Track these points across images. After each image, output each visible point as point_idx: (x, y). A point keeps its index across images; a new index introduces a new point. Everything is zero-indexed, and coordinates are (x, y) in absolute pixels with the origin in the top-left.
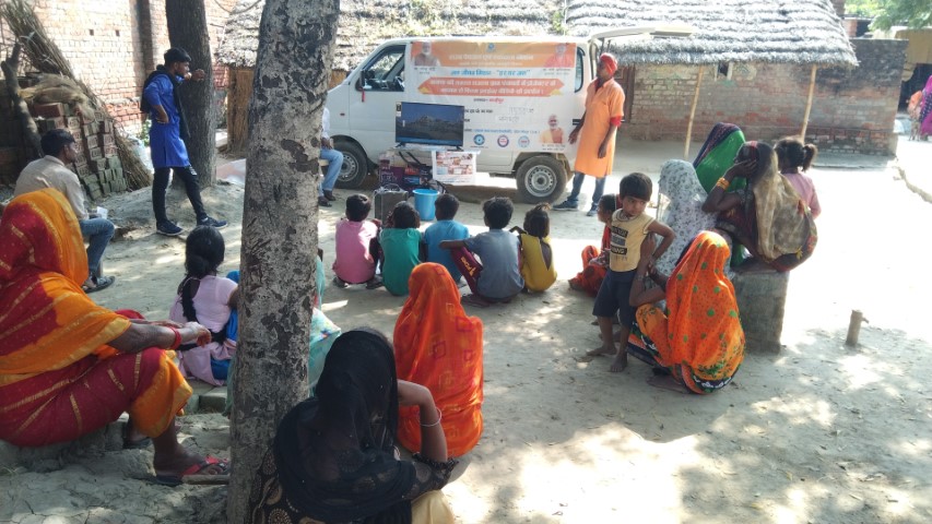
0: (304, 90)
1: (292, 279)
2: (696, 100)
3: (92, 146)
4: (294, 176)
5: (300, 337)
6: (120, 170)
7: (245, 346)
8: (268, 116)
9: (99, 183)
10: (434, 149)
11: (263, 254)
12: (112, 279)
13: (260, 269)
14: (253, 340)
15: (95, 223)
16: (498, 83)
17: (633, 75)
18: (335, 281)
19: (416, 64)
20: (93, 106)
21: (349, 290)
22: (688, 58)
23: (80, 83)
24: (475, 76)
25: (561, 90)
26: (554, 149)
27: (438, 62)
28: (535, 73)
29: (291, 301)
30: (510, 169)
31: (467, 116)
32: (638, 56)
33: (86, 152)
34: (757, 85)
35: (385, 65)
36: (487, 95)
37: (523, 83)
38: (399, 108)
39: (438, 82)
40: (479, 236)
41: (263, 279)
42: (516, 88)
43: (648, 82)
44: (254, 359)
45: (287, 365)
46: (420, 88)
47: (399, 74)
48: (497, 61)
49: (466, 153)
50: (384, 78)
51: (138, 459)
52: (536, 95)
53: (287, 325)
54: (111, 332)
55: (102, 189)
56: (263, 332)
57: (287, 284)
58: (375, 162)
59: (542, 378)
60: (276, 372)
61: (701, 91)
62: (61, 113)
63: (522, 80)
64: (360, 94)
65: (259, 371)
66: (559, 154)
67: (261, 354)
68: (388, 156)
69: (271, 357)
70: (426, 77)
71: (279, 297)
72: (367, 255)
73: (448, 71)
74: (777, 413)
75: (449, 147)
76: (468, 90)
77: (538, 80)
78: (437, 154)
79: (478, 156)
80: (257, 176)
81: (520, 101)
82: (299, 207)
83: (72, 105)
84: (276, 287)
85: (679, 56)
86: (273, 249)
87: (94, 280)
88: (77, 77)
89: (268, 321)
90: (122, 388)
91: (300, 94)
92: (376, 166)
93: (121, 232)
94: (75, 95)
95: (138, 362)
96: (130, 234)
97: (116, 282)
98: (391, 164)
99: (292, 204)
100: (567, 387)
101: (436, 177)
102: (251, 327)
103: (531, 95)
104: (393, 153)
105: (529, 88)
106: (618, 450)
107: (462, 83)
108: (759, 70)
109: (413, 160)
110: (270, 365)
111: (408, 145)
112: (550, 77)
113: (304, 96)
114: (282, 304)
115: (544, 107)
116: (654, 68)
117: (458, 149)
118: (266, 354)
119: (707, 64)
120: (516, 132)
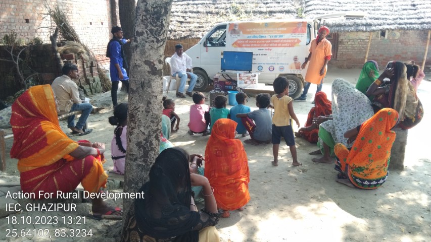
0: (154, 37)
1: (150, 125)
2: (368, 49)
3: (88, 72)
4: (150, 77)
5: (153, 152)
6: (100, 83)
7: (128, 156)
8: (138, 50)
9: (90, 88)
10: (238, 73)
11: (136, 114)
12: (92, 130)
13: (135, 120)
14: (132, 153)
15: (84, 105)
16: (270, 41)
17: (338, 38)
18: (189, 132)
19: (231, 34)
20: (88, 55)
21: (194, 136)
22: (364, 28)
23: (83, 45)
24: (259, 38)
25: (300, 44)
26: (297, 72)
27: (241, 33)
28: (287, 36)
29: (149, 135)
30: (272, 82)
31: (254, 57)
32: (339, 28)
33: (85, 75)
34: (400, 41)
35: (219, 35)
36: (264, 47)
37: (282, 41)
38: (222, 54)
39: (241, 42)
40: (255, 112)
41: (136, 125)
42: (278, 43)
43: (345, 41)
44: (132, 162)
45: (147, 165)
46: (233, 45)
47: (224, 39)
48: (269, 31)
49: (253, 74)
50: (217, 41)
51: (86, 207)
52: (288, 47)
53: (147, 146)
54: (70, 148)
55: (91, 91)
56: (136, 150)
57: (147, 127)
58: (212, 79)
59: (281, 179)
60: (142, 169)
61: (371, 44)
62: (74, 58)
63: (281, 40)
64: (205, 48)
65: (134, 168)
66: (299, 75)
67: (136, 160)
68: (217, 76)
69: (140, 161)
70: (235, 40)
71: (144, 133)
72: (203, 120)
73: (246, 36)
74: (399, 199)
75: (246, 72)
76: (255, 45)
77: (289, 39)
78: (240, 74)
79: (259, 76)
80: (133, 77)
81: (280, 50)
82: (153, 92)
83: (79, 55)
84: (142, 129)
85: (360, 28)
86: (141, 111)
87: (84, 130)
88: (82, 43)
89: (139, 144)
90: (76, 174)
91: (153, 39)
92: (212, 81)
93: (98, 110)
94: (80, 50)
95: (83, 163)
96: (102, 110)
97: (93, 131)
98: (219, 80)
99: (149, 90)
100: (293, 183)
101: (239, 86)
102: (131, 147)
103: (285, 46)
104: (219, 75)
105: (284, 43)
106: (316, 214)
107: (252, 42)
108: (401, 34)
109: (229, 78)
110: (140, 165)
111: (226, 71)
112: (294, 38)
113: (155, 40)
114: (145, 137)
115: (291, 52)
116: (348, 34)
117: (250, 72)
118: (138, 159)
119: (374, 31)
120: (278, 64)
